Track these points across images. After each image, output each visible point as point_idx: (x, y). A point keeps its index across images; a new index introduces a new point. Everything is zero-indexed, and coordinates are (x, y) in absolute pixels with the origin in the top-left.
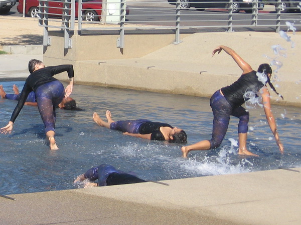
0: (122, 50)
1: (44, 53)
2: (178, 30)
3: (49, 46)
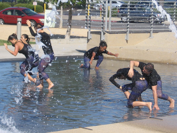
0: (127, 41)
1: (87, 43)
2: (152, 31)
3: (91, 39)
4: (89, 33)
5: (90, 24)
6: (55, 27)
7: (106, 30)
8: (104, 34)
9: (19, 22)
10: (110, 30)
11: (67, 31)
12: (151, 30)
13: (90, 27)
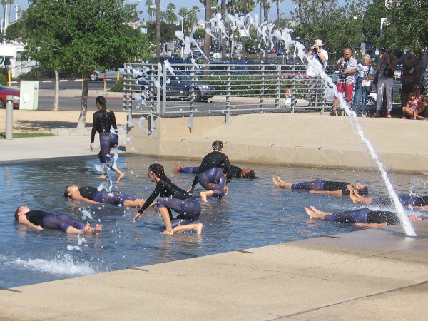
1: (127, 133)
2: (229, 113)
3: (133, 127)
4: (130, 117)
5: (131, 102)
6: (37, 110)
7: (158, 112)
8: (155, 118)
9: (10, 102)
10: (165, 112)
11: (81, 115)
12: (227, 112)
13: (131, 108)
